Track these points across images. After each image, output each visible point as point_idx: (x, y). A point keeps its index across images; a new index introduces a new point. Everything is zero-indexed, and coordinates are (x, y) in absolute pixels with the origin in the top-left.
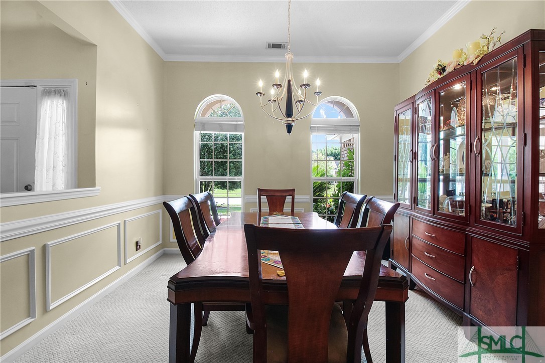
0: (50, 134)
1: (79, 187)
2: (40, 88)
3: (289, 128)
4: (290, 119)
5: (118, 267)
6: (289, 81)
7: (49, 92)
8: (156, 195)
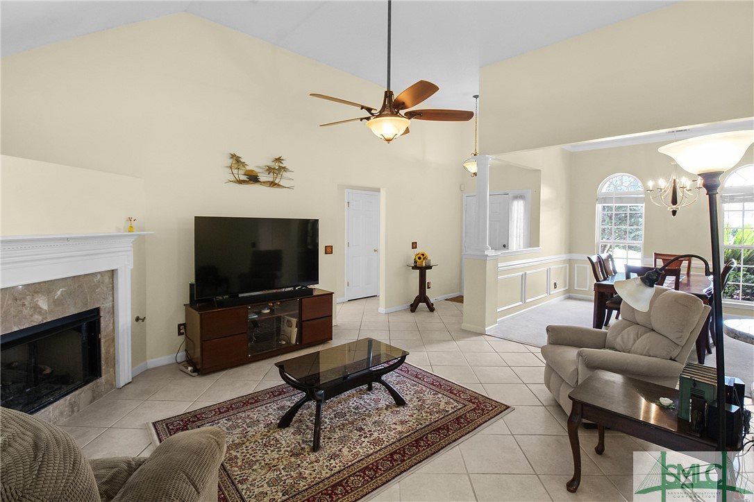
0: (517, 218)
1: (531, 246)
2: (511, 195)
3: (674, 213)
4: (675, 206)
5: (546, 295)
6: (675, 180)
7: (516, 197)
8: (565, 253)
